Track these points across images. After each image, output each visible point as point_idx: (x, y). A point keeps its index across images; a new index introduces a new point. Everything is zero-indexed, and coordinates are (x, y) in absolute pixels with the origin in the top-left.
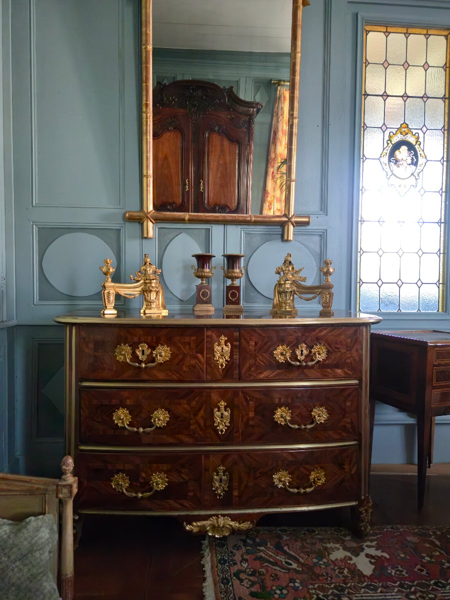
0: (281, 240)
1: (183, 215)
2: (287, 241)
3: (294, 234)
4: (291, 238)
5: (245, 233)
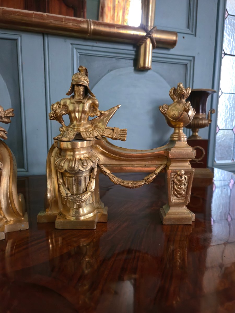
2: (144, 69)
4: (149, 63)
5: (79, 52)
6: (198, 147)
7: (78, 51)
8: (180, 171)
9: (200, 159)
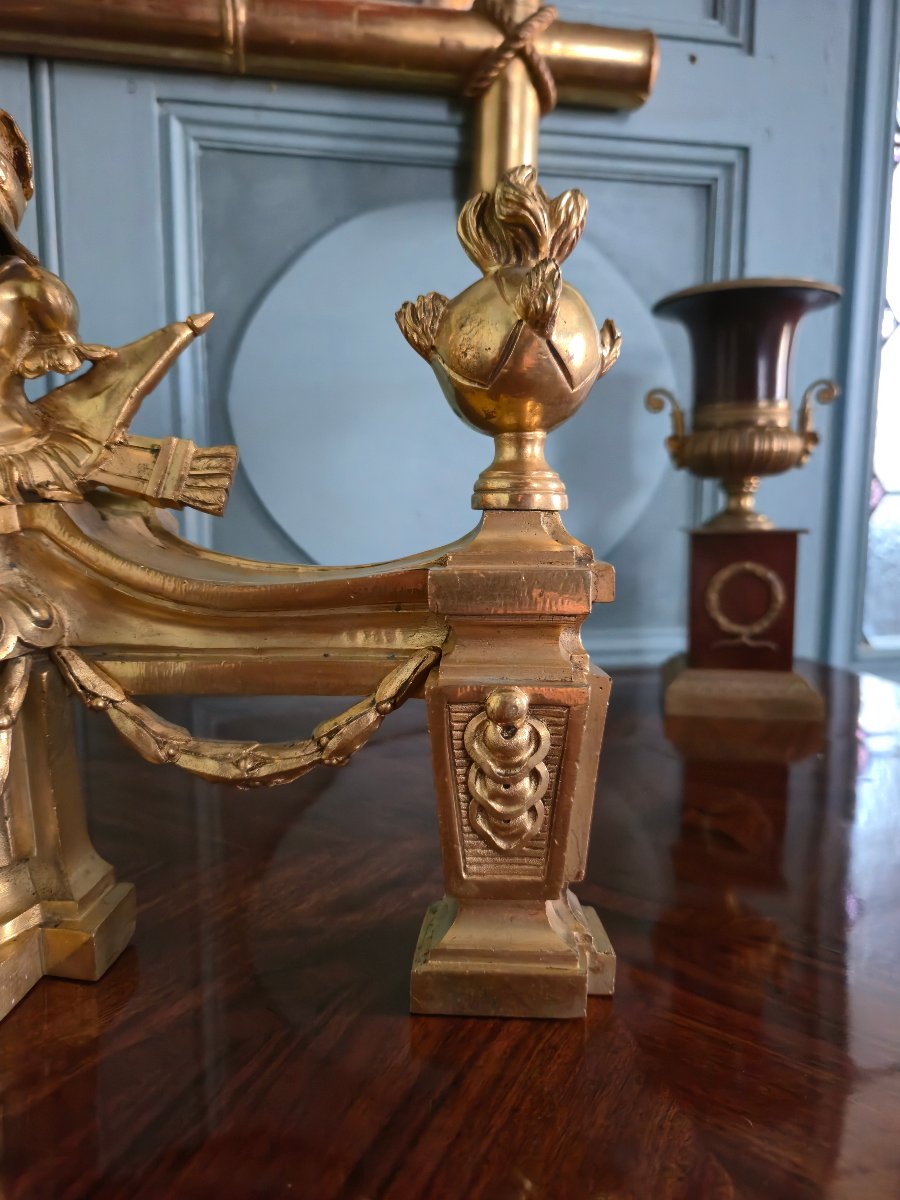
6: (749, 566)
7: (195, 131)
8: (504, 690)
9: (757, 629)
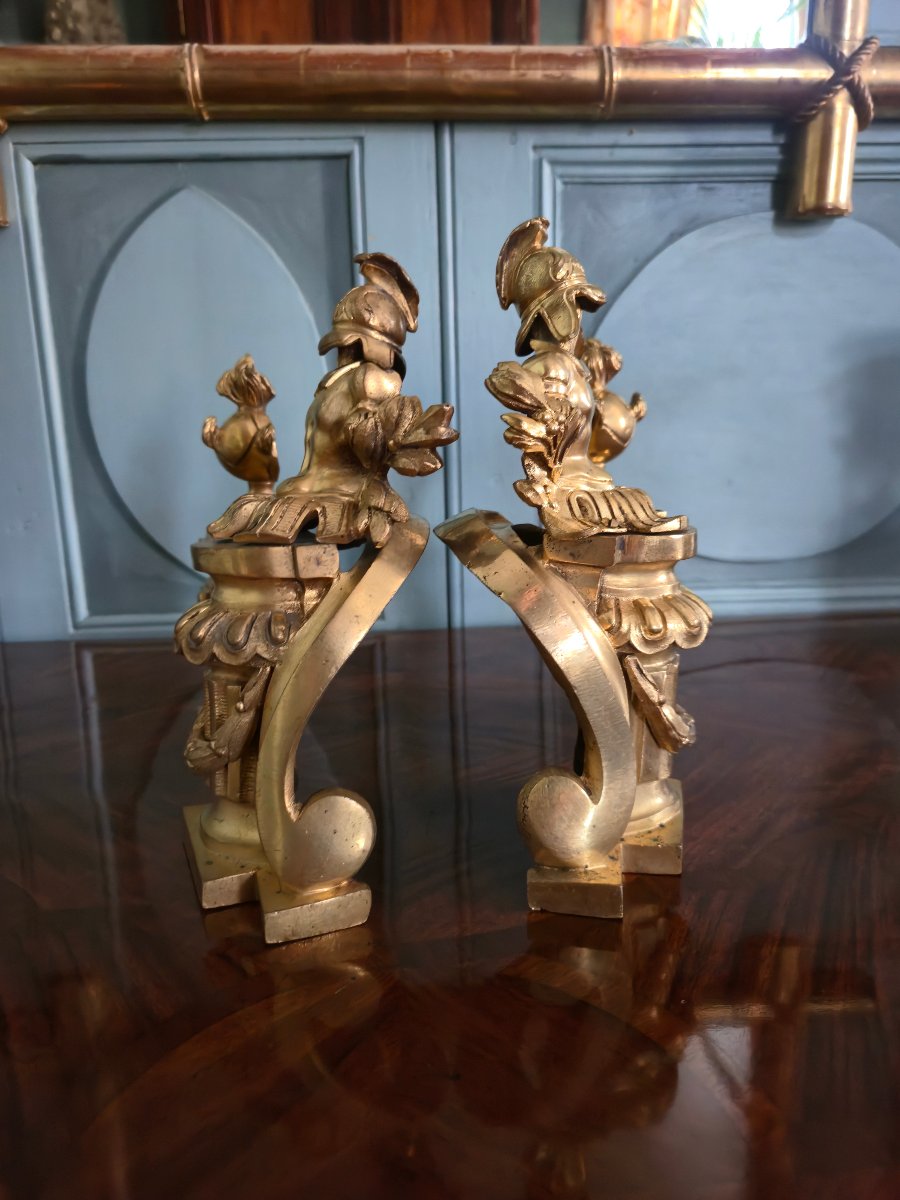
0: (770, 215)
1: (169, 55)
2: (822, 214)
3: (857, 180)
4: (840, 190)
5: (562, 176)
7: (560, 170)
